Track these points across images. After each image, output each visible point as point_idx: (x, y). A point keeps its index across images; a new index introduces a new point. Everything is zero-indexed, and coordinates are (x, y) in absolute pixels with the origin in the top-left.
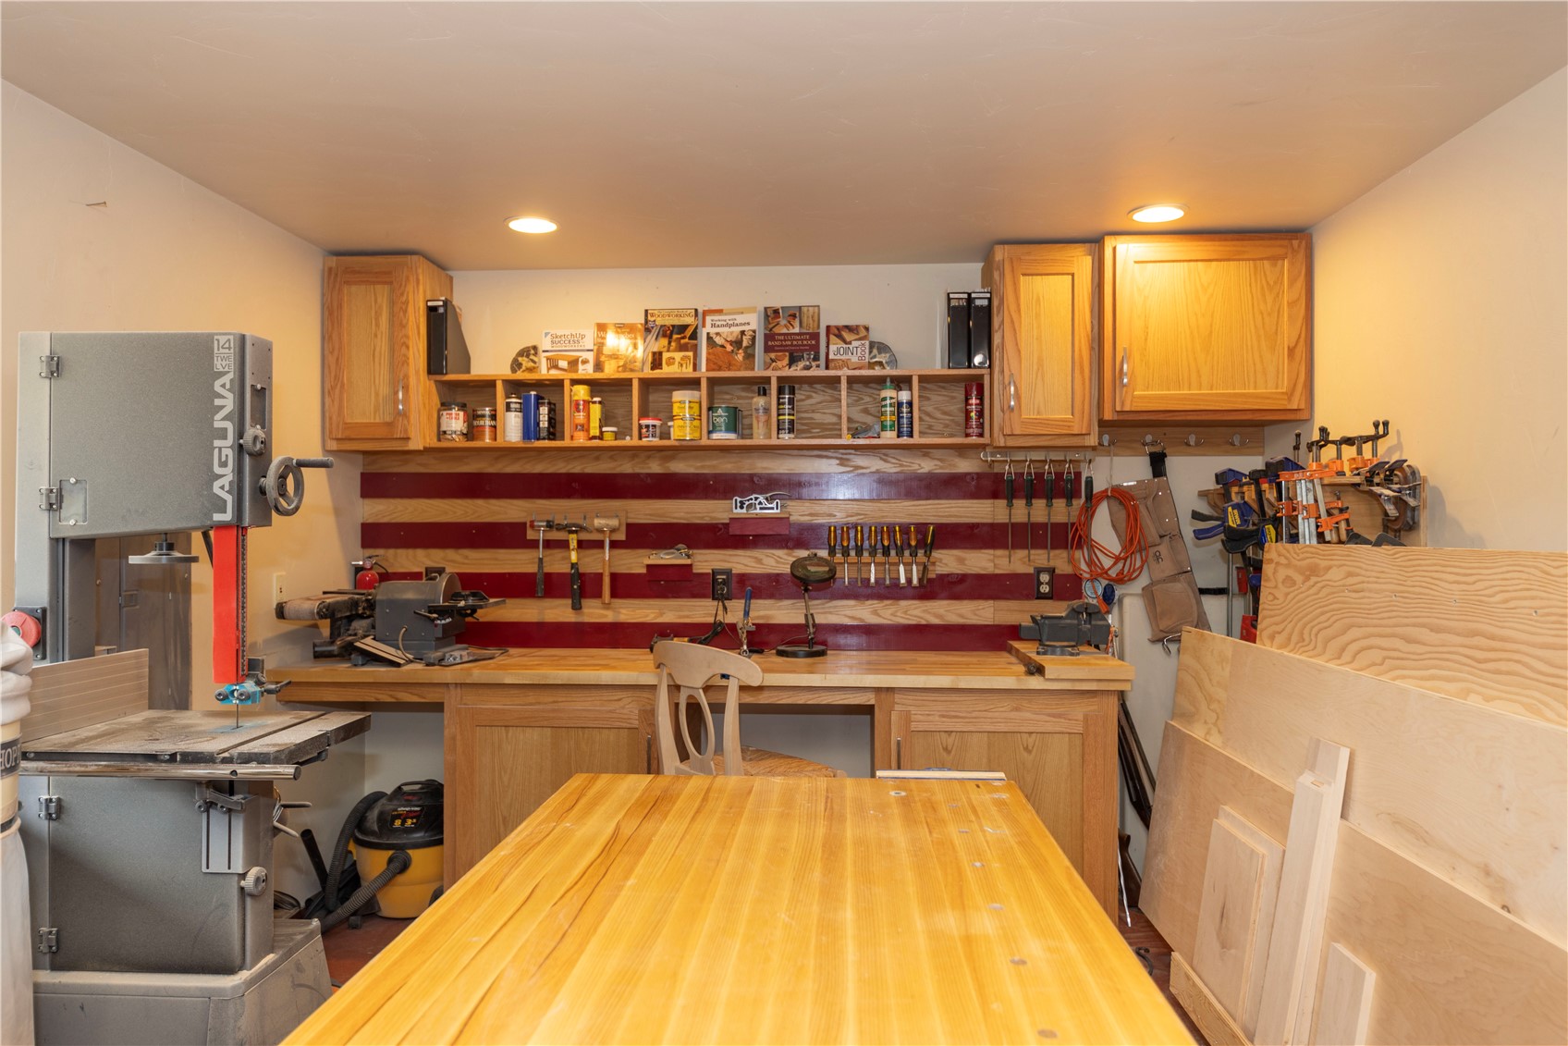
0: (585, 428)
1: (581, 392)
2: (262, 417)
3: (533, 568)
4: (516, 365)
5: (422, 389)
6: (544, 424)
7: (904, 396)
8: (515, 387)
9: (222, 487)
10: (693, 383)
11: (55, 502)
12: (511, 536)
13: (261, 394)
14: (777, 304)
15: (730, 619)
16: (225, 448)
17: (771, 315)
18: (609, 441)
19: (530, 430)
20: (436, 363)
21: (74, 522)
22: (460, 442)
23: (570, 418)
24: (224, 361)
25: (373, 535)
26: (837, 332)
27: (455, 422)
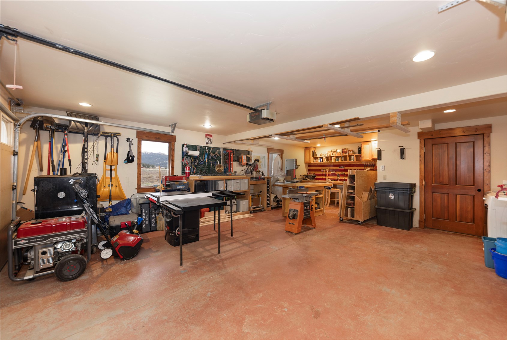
0: (325, 161)
1: (325, 158)
2: (296, 163)
3: (321, 173)
4: (320, 155)
5: (312, 158)
6: (321, 161)
7: (354, 157)
8: (319, 157)
9: (294, 167)
10: (334, 157)
11: (287, 168)
12: (320, 170)
13: (296, 162)
14: (343, 148)
15: (338, 178)
16: (294, 165)
17: (343, 149)
18: (327, 162)
19: (320, 161)
20: (313, 156)
21: (288, 169)
22: (315, 162)
23: (324, 160)
24: (294, 160)
25: (309, 170)
26: (350, 151)
27: (315, 161)
